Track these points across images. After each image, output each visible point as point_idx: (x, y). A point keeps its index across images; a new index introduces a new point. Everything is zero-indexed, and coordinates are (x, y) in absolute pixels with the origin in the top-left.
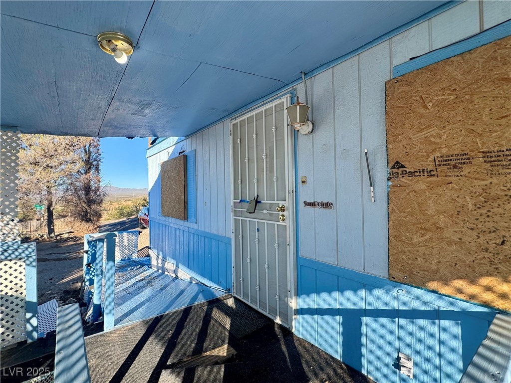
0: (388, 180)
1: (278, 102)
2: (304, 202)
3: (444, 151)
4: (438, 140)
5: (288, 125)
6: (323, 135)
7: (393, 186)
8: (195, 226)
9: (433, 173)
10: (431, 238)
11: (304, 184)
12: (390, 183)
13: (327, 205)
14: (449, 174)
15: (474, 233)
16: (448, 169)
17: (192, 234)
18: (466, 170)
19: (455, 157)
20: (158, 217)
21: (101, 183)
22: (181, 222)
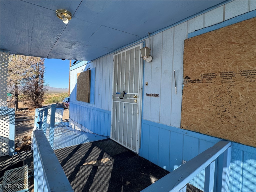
0: (183, 84)
1: (137, 46)
2: (146, 94)
3: (206, 72)
4: (204, 67)
5: (141, 58)
6: (157, 63)
7: (185, 87)
8: (94, 106)
9: (201, 81)
10: (198, 110)
11: (147, 86)
12: (184, 86)
13: (156, 95)
14: (207, 82)
15: (215, 107)
16: (207, 79)
17: (92, 110)
18: (214, 80)
19: (210, 75)
20: (74, 101)
21: (44, 84)
22: (87, 104)
